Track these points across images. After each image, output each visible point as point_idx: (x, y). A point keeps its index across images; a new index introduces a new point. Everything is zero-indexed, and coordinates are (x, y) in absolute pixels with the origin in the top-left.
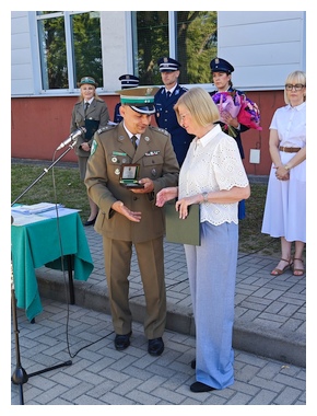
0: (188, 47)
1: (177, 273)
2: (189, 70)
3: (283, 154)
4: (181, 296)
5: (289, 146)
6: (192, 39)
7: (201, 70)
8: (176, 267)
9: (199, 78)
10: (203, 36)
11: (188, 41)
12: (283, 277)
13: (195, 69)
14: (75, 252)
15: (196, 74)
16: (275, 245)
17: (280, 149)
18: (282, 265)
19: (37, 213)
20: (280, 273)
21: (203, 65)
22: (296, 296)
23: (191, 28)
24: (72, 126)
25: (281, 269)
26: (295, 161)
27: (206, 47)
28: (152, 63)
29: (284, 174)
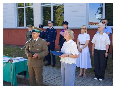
0: (56, 16)
1: (53, 76)
2: (56, 22)
3: (80, 45)
4: (54, 82)
5: (82, 44)
6: (57, 14)
7: (59, 22)
8: (53, 75)
9: (58, 24)
10: (60, 13)
11: (56, 14)
12: (81, 78)
13: (58, 21)
14: (27, 70)
15: (58, 23)
16: (79, 69)
17: (80, 44)
18: (80, 74)
19: (17, 60)
20: (80, 77)
21: (60, 21)
22: (84, 82)
23: (57, 11)
24: (26, 37)
25: (80, 75)
26: (83, 47)
27: (61, 16)
28: (46, 20)
29: (80, 51)
